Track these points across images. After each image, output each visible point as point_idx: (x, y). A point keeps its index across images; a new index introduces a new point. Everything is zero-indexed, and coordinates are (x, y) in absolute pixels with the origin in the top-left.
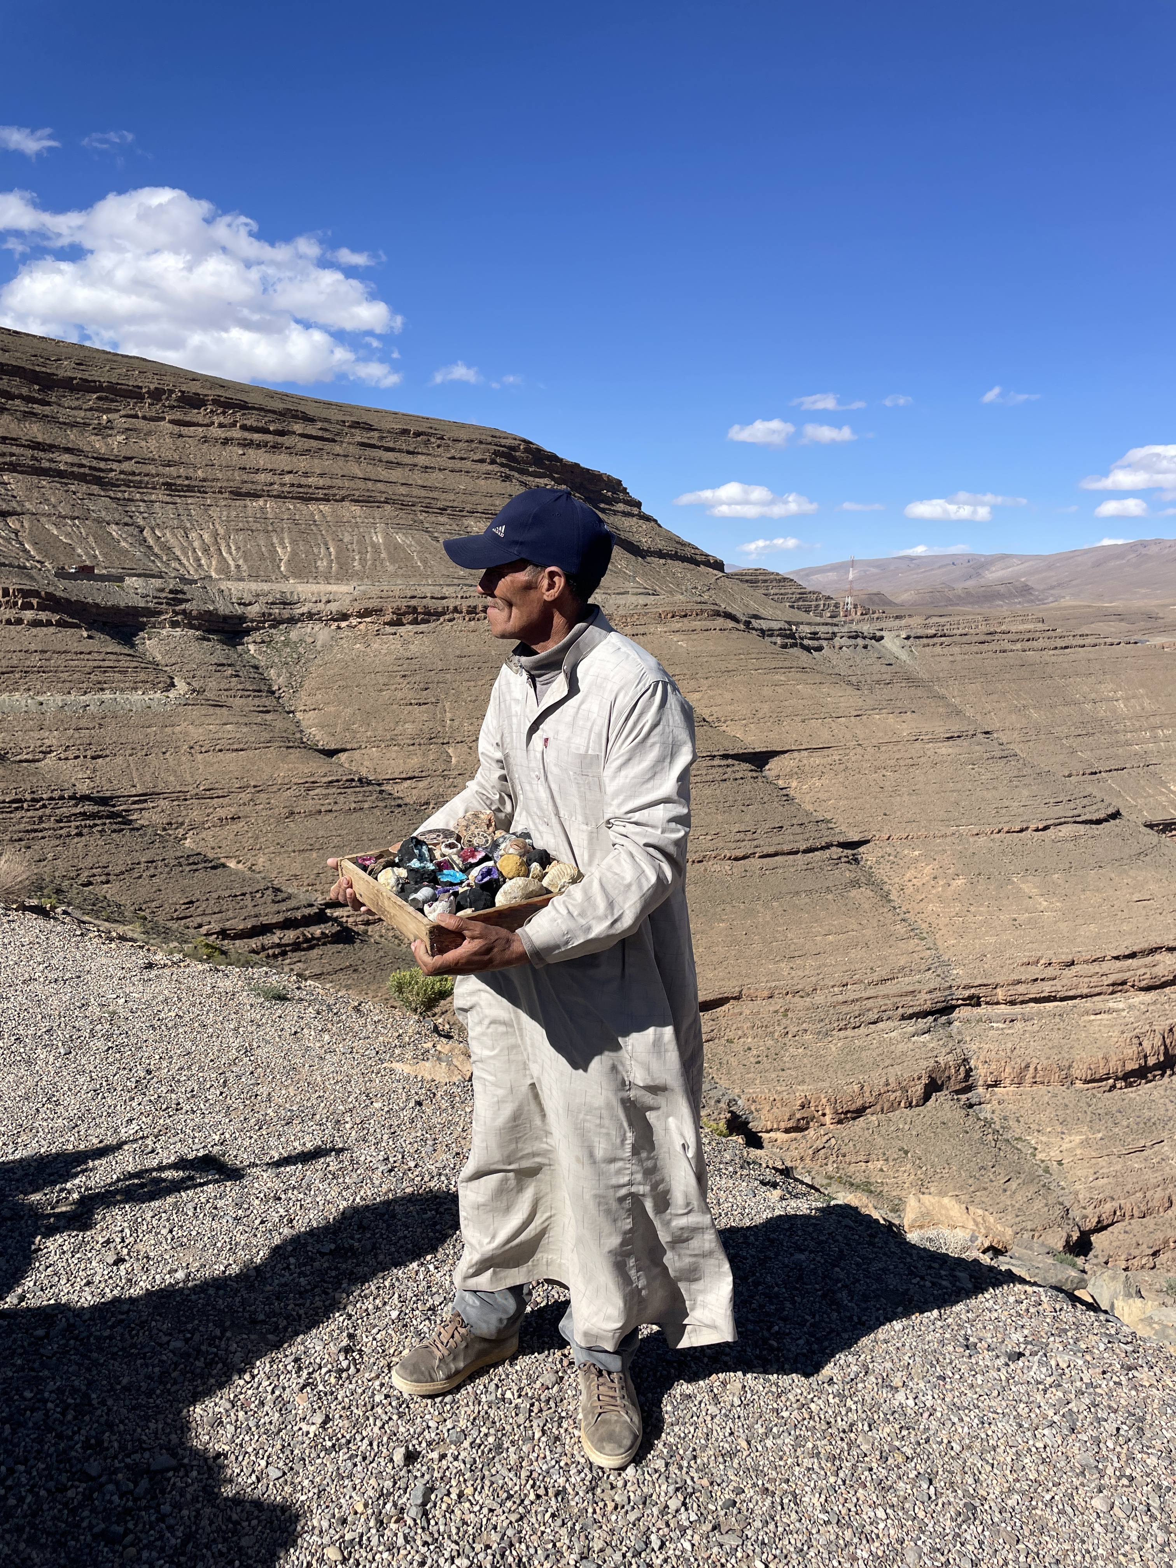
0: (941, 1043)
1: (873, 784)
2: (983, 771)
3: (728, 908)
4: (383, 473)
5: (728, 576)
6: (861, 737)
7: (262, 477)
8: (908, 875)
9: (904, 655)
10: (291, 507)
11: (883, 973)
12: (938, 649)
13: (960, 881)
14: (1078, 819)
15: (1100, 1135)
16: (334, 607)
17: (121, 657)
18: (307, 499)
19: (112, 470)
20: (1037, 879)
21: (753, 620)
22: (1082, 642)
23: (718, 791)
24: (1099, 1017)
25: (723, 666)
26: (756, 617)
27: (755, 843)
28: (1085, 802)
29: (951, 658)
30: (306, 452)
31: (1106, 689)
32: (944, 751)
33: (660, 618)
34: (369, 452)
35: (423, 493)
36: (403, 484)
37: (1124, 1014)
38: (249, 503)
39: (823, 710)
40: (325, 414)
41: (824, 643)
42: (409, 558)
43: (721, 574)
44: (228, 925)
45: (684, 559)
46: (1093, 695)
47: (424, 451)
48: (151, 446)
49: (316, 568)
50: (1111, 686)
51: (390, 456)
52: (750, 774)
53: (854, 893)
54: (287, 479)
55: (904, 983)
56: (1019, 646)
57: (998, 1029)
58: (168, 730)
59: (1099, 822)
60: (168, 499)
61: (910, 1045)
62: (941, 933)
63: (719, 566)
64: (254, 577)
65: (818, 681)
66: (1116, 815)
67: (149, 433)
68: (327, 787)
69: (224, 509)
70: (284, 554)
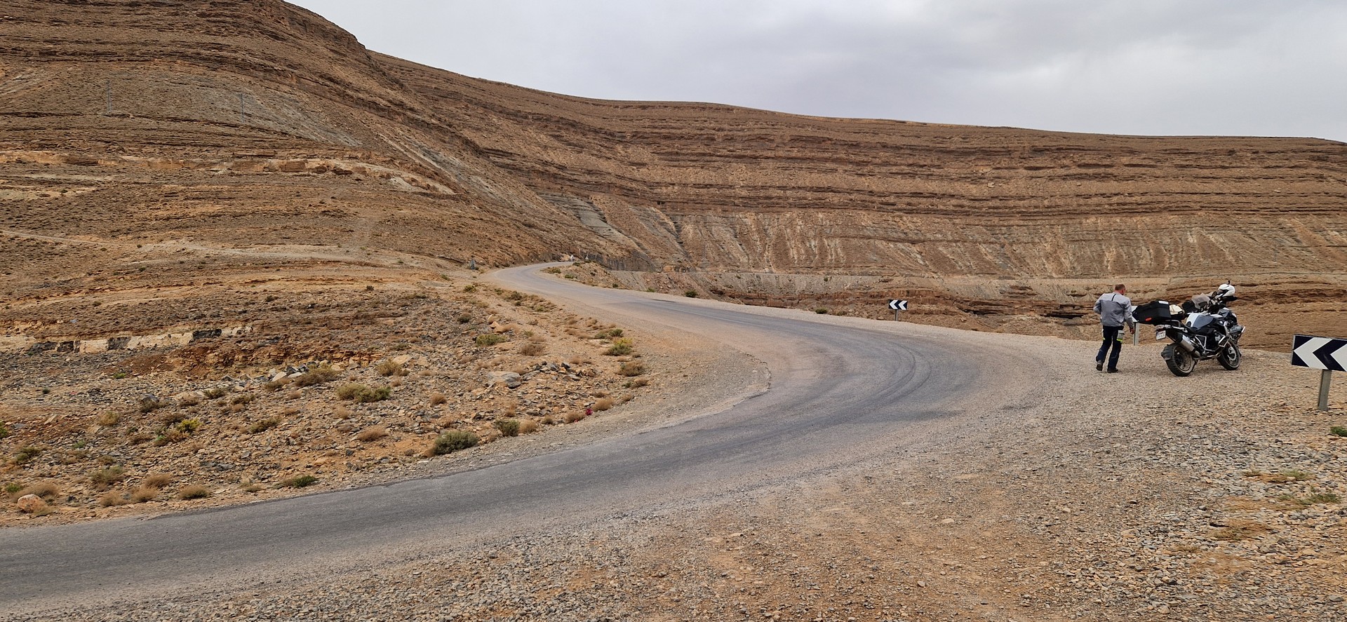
4: (1199, 186)
7: (1095, 200)
10: (1118, 220)
16: (1151, 296)
18: (1133, 212)
19: (983, 207)
30: (1132, 178)
34: (1186, 171)
35: (1236, 199)
36: (1217, 194)
38: (1084, 221)
40: (1149, 146)
42: (1220, 254)
47: (1239, 165)
48: (1010, 188)
49: (1138, 265)
51: (1206, 172)
54: (1115, 199)
60: (1021, 223)
64: (1083, 276)
67: (1011, 178)
69: (1064, 226)
70: (1109, 256)
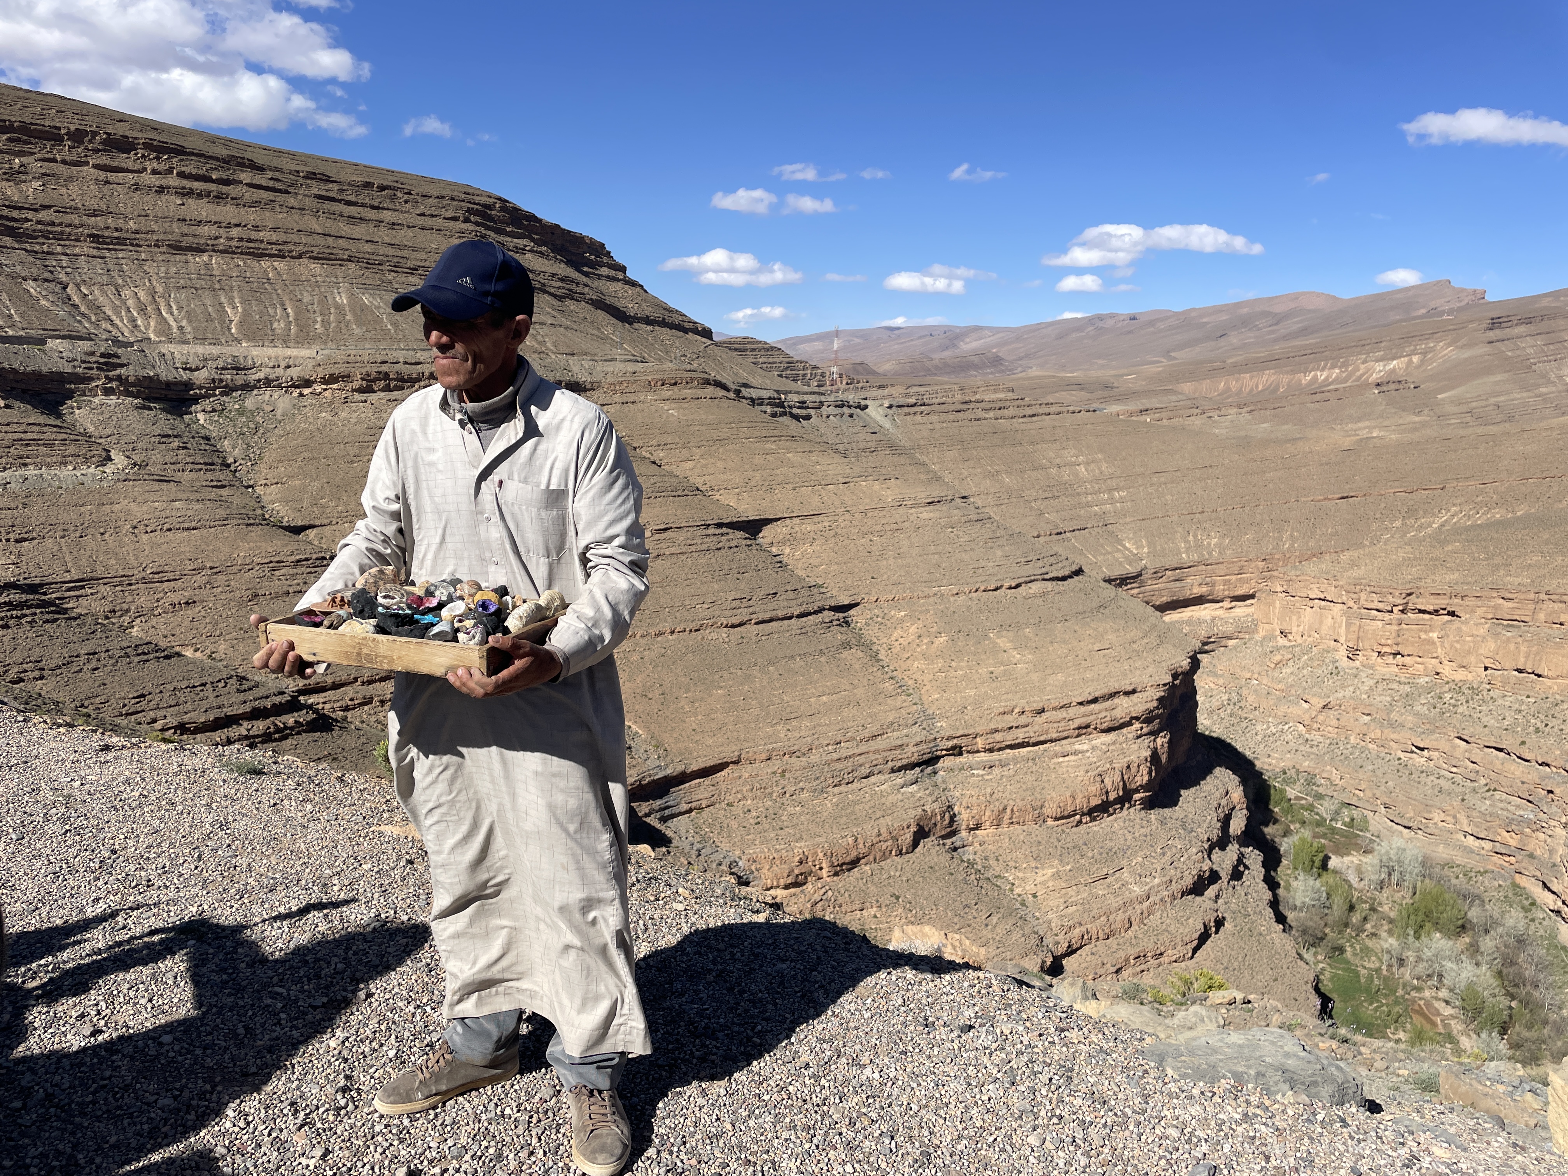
0: (927, 792)
1: (861, 549)
2: (961, 533)
3: (726, 675)
4: (346, 229)
5: (717, 344)
6: (850, 503)
7: (205, 230)
8: (895, 635)
9: (887, 424)
10: (241, 263)
11: (873, 729)
12: (918, 418)
13: (943, 639)
14: (1046, 577)
15: (1069, 867)
16: (294, 372)
17: (46, 429)
18: (259, 255)
19: (27, 220)
20: (1011, 634)
21: (742, 389)
22: (1047, 411)
23: (713, 560)
24: (1066, 759)
25: (715, 435)
26: (746, 385)
27: (751, 610)
28: (1052, 560)
29: (931, 427)
30: (255, 203)
31: (1069, 455)
32: (925, 515)
33: (650, 386)
34: (327, 205)
35: (391, 251)
36: (368, 241)
37: (1088, 754)
38: (190, 258)
39: (813, 478)
40: (275, 162)
41: (812, 412)
42: (378, 320)
43: (710, 342)
44: (186, 719)
45: (672, 326)
46: (1058, 461)
47: (390, 206)
48: (73, 194)
49: (273, 330)
50: (1073, 452)
51: (353, 210)
52: (744, 542)
53: (845, 654)
54: (235, 232)
55: (893, 738)
56: (991, 414)
57: (978, 776)
58: (106, 509)
59: (1064, 579)
60: (95, 252)
61: (900, 796)
62: (925, 688)
63: (707, 333)
64: (201, 339)
65: (807, 449)
66: (1079, 572)
67: (70, 179)
68: (295, 567)
69: (162, 264)
70: (234, 314)
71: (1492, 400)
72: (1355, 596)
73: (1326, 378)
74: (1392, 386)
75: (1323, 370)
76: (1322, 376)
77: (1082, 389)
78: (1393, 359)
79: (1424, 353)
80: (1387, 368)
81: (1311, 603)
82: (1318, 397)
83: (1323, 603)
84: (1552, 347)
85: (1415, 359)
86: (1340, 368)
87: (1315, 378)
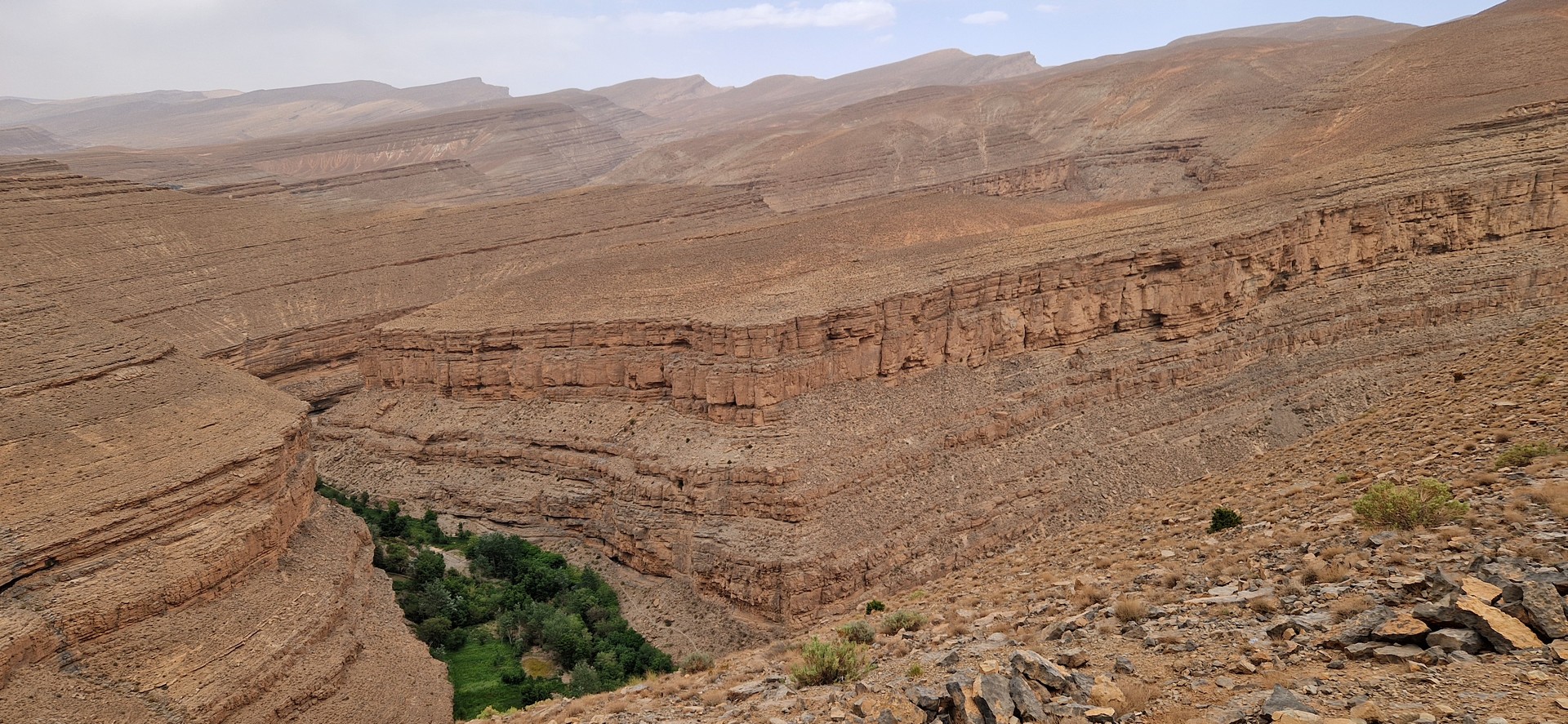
2: (18, 327)
14: (133, 361)
15: (200, 647)
20: (99, 426)
22: (113, 189)
24: (183, 541)
28: (139, 343)
31: (146, 234)
37: (206, 532)
46: (134, 240)
50: (150, 231)
56: (43, 194)
57: (79, 583)
59: (152, 362)
71: (524, 177)
72: (441, 343)
73: (394, 158)
74: (450, 165)
75: (390, 150)
76: (390, 155)
77: (153, 167)
78: (447, 142)
79: (470, 138)
80: (443, 149)
81: (406, 353)
82: (389, 174)
83: (416, 353)
84: (560, 135)
85: (464, 142)
86: (404, 149)
87: (384, 157)
